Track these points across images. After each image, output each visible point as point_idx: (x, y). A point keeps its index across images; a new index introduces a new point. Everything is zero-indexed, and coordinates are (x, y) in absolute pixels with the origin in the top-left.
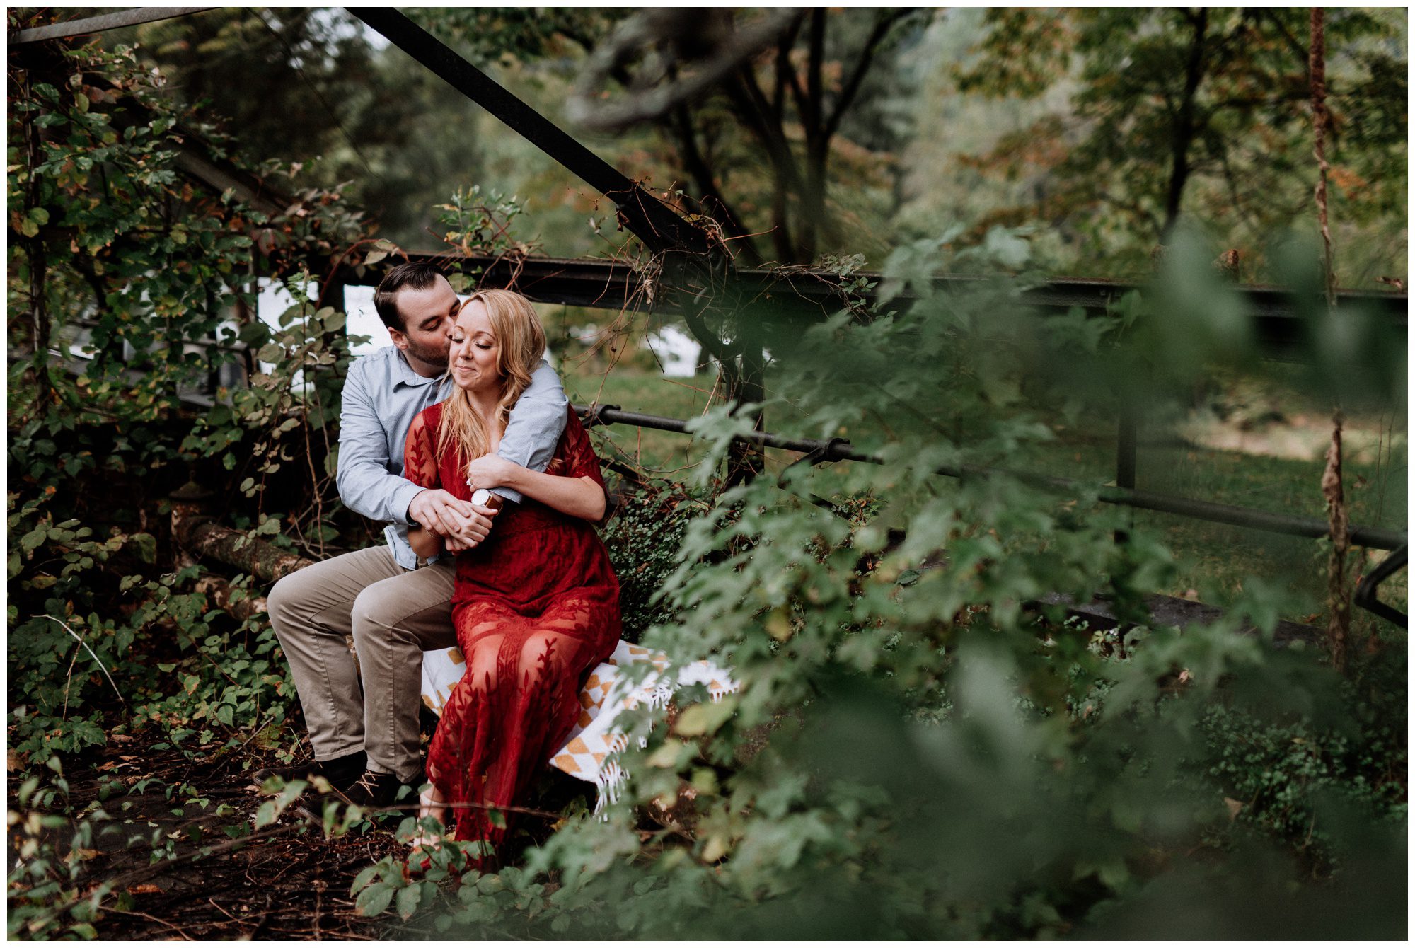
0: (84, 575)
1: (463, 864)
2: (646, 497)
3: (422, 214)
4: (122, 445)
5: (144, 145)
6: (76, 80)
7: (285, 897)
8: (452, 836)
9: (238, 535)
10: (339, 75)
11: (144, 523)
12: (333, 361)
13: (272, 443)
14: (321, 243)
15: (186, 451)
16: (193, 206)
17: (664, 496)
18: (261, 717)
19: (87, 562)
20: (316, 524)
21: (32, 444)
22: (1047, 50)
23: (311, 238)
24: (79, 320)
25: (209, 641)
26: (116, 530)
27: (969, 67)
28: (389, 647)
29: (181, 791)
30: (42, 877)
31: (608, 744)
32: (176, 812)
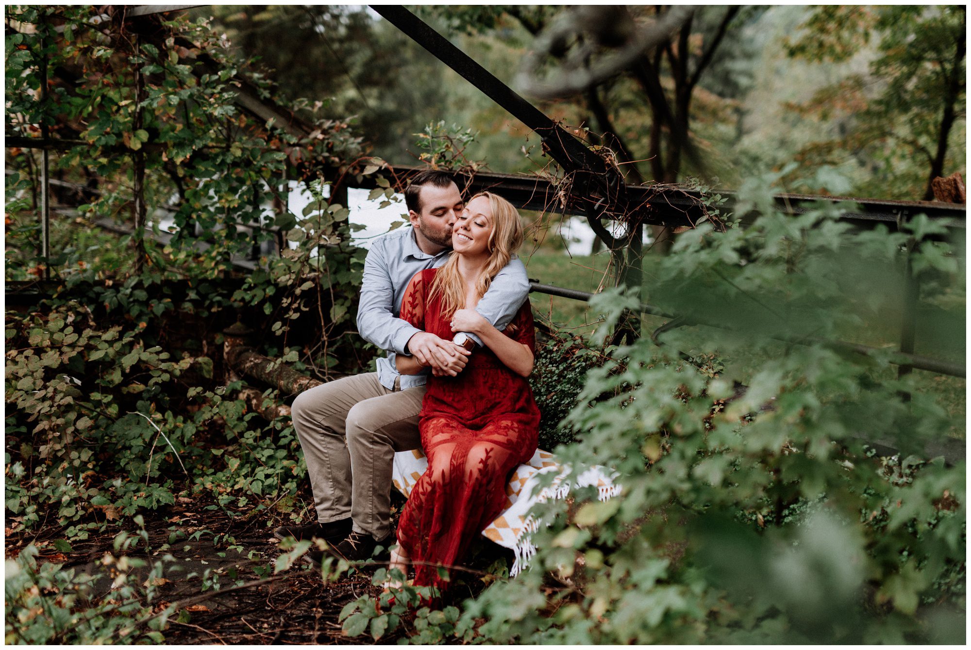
0: (164, 385)
1: (418, 603)
2: (555, 345)
3: (403, 136)
4: (192, 295)
5: (214, 88)
6: (170, 42)
7: (294, 619)
8: (411, 582)
9: (269, 361)
10: (349, 38)
11: (205, 350)
12: (339, 241)
13: (295, 298)
14: (333, 158)
15: (235, 300)
16: (246, 130)
17: (568, 345)
18: (281, 490)
19: (166, 377)
20: (323, 354)
21: (131, 292)
22: (853, 28)
23: (326, 154)
24: (166, 206)
25: (247, 435)
26: (186, 355)
27: (795, 39)
28: (371, 446)
29: (224, 540)
30: (128, 598)
31: (523, 522)
32: (222, 554)
